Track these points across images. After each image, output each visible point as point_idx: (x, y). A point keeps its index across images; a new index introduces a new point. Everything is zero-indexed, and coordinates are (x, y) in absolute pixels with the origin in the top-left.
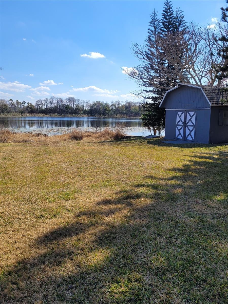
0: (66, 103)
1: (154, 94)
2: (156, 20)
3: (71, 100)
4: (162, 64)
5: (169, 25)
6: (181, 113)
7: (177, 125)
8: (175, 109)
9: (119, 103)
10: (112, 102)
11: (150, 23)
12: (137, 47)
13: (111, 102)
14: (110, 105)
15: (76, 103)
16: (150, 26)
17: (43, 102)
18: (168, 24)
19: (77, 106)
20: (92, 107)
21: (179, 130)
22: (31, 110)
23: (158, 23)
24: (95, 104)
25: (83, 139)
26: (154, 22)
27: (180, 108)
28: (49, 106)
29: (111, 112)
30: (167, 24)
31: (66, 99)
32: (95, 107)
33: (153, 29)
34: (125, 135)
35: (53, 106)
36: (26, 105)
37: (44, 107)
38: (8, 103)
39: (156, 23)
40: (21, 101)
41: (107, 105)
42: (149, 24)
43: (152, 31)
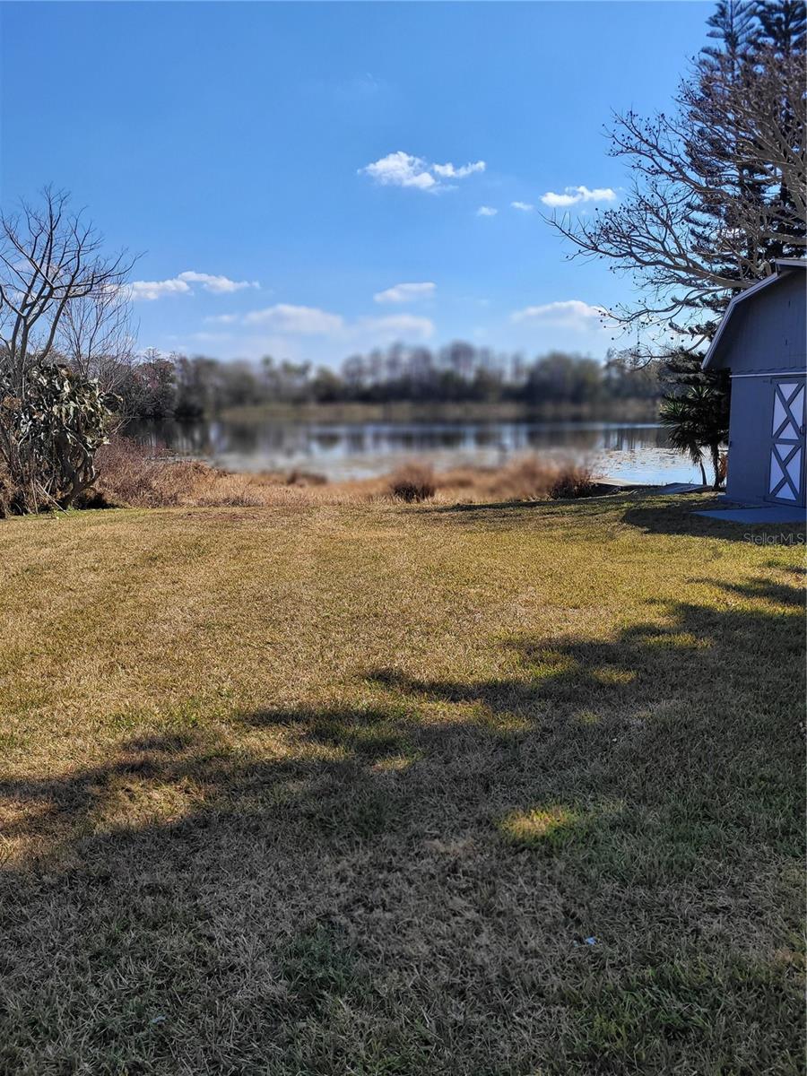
0: (442, 365)
1: (717, 311)
2: (738, 8)
3: (460, 352)
4: (757, 188)
5: (791, 21)
6: (793, 387)
7: (776, 439)
8: (769, 371)
9: (636, 355)
10: (609, 354)
11: (713, 25)
12: (632, 128)
13: (605, 355)
14: (603, 363)
15: (476, 362)
16: (712, 35)
17: (367, 364)
18: (786, 16)
19: (481, 373)
20: (533, 374)
21: (784, 464)
22: (329, 393)
23: (744, 22)
24: (543, 365)
25: (432, 495)
26: (729, 16)
27: (791, 369)
28: (384, 376)
29: (604, 393)
30: (782, 16)
31: (443, 352)
32: (544, 375)
33: (721, 45)
34: (597, 481)
35: (398, 375)
36: (312, 375)
37: (368, 381)
38: (257, 370)
39: (736, 20)
40: (296, 361)
41: (588, 366)
42: (710, 29)
43: (717, 55)
